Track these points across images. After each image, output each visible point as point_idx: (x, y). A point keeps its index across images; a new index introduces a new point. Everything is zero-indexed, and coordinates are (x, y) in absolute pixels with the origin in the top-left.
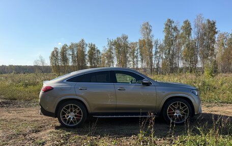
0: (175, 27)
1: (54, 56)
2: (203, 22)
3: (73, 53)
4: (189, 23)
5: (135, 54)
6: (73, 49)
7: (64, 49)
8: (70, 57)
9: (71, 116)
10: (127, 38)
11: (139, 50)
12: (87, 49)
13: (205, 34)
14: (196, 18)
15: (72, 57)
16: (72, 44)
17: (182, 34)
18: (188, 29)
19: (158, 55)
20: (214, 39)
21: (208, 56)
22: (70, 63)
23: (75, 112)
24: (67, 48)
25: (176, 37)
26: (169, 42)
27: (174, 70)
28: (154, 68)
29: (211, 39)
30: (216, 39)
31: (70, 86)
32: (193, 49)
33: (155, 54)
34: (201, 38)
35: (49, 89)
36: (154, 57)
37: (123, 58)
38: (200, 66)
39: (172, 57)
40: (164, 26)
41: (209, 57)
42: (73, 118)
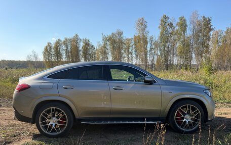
0: (171, 23)
1: (47, 51)
2: (199, 19)
3: (67, 47)
4: (184, 20)
5: (130, 50)
6: (67, 44)
7: (58, 44)
8: (64, 52)
9: (53, 122)
10: (122, 34)
11: (133, 47)
12: (82, 45)
13: (200, 31)
14: (192, 14)
15: (66, 52)
16: (66, 39)
17: (177, 30)
18: (183, 26)
19: (153, 52)
20: (209, 36)
21: (203, 53)
22: (64, 59)
23: (57, 118)
24: (61, 43)
25: (171, 34)
26: (165, 38)
27: (168, 67)
28: (149, 65)
29: (206, 36)
30: (211, 37)
31: (52, 84)
32: (188, 46)
33: (150, 51)
34: (196, 35)
35: (25, 88)
36: (149, 53)
37: (117, 54)
38: (194, 63)
39: (167, 53)
40: (160, 23)
41: (204, 55)
42: (56, 125)
